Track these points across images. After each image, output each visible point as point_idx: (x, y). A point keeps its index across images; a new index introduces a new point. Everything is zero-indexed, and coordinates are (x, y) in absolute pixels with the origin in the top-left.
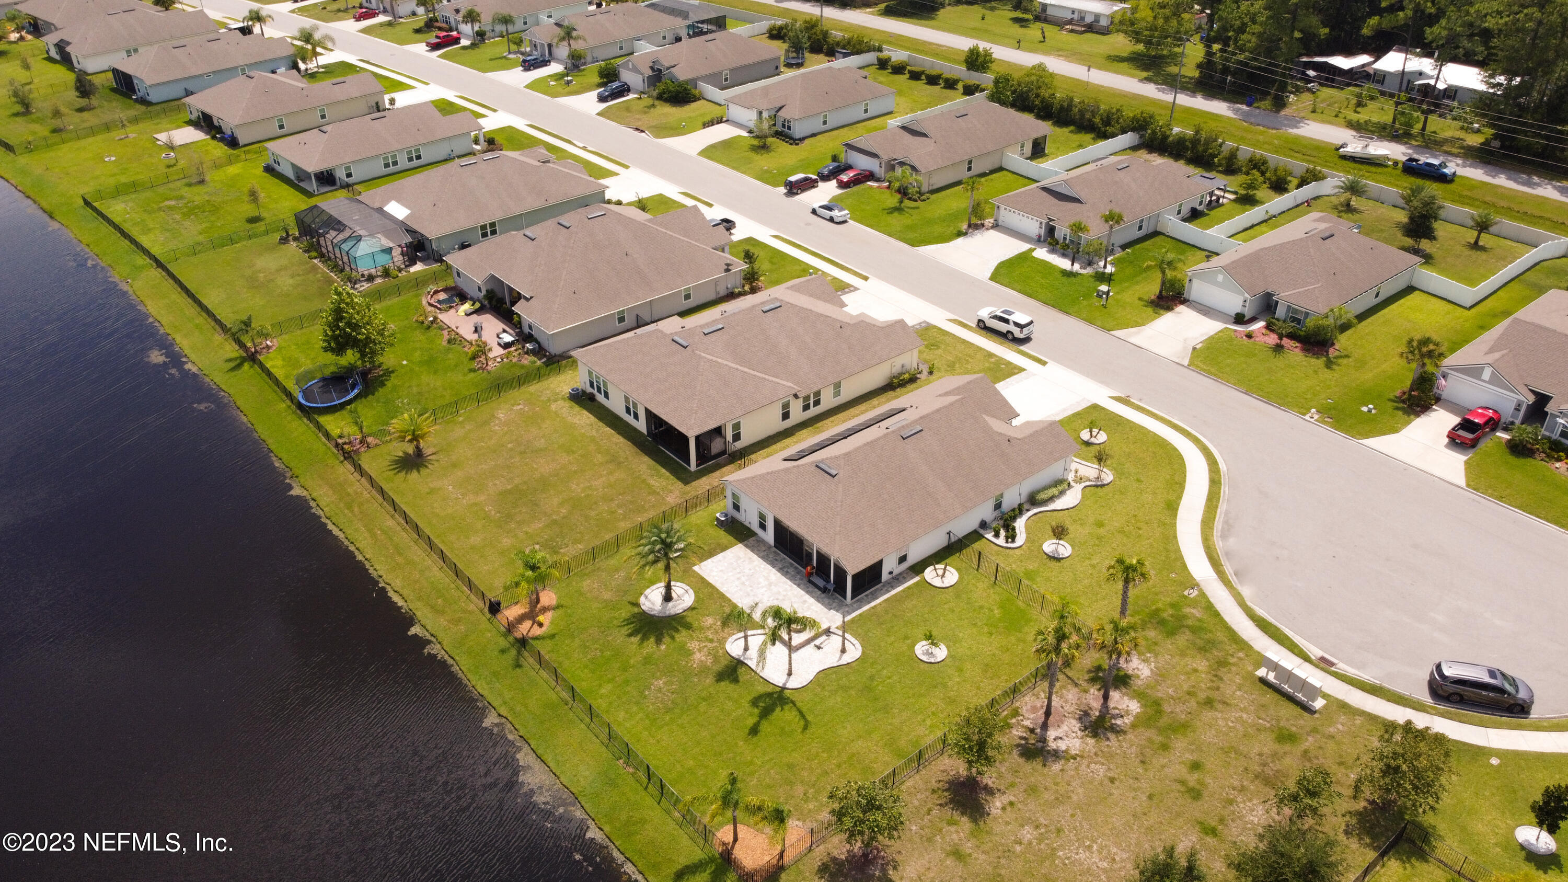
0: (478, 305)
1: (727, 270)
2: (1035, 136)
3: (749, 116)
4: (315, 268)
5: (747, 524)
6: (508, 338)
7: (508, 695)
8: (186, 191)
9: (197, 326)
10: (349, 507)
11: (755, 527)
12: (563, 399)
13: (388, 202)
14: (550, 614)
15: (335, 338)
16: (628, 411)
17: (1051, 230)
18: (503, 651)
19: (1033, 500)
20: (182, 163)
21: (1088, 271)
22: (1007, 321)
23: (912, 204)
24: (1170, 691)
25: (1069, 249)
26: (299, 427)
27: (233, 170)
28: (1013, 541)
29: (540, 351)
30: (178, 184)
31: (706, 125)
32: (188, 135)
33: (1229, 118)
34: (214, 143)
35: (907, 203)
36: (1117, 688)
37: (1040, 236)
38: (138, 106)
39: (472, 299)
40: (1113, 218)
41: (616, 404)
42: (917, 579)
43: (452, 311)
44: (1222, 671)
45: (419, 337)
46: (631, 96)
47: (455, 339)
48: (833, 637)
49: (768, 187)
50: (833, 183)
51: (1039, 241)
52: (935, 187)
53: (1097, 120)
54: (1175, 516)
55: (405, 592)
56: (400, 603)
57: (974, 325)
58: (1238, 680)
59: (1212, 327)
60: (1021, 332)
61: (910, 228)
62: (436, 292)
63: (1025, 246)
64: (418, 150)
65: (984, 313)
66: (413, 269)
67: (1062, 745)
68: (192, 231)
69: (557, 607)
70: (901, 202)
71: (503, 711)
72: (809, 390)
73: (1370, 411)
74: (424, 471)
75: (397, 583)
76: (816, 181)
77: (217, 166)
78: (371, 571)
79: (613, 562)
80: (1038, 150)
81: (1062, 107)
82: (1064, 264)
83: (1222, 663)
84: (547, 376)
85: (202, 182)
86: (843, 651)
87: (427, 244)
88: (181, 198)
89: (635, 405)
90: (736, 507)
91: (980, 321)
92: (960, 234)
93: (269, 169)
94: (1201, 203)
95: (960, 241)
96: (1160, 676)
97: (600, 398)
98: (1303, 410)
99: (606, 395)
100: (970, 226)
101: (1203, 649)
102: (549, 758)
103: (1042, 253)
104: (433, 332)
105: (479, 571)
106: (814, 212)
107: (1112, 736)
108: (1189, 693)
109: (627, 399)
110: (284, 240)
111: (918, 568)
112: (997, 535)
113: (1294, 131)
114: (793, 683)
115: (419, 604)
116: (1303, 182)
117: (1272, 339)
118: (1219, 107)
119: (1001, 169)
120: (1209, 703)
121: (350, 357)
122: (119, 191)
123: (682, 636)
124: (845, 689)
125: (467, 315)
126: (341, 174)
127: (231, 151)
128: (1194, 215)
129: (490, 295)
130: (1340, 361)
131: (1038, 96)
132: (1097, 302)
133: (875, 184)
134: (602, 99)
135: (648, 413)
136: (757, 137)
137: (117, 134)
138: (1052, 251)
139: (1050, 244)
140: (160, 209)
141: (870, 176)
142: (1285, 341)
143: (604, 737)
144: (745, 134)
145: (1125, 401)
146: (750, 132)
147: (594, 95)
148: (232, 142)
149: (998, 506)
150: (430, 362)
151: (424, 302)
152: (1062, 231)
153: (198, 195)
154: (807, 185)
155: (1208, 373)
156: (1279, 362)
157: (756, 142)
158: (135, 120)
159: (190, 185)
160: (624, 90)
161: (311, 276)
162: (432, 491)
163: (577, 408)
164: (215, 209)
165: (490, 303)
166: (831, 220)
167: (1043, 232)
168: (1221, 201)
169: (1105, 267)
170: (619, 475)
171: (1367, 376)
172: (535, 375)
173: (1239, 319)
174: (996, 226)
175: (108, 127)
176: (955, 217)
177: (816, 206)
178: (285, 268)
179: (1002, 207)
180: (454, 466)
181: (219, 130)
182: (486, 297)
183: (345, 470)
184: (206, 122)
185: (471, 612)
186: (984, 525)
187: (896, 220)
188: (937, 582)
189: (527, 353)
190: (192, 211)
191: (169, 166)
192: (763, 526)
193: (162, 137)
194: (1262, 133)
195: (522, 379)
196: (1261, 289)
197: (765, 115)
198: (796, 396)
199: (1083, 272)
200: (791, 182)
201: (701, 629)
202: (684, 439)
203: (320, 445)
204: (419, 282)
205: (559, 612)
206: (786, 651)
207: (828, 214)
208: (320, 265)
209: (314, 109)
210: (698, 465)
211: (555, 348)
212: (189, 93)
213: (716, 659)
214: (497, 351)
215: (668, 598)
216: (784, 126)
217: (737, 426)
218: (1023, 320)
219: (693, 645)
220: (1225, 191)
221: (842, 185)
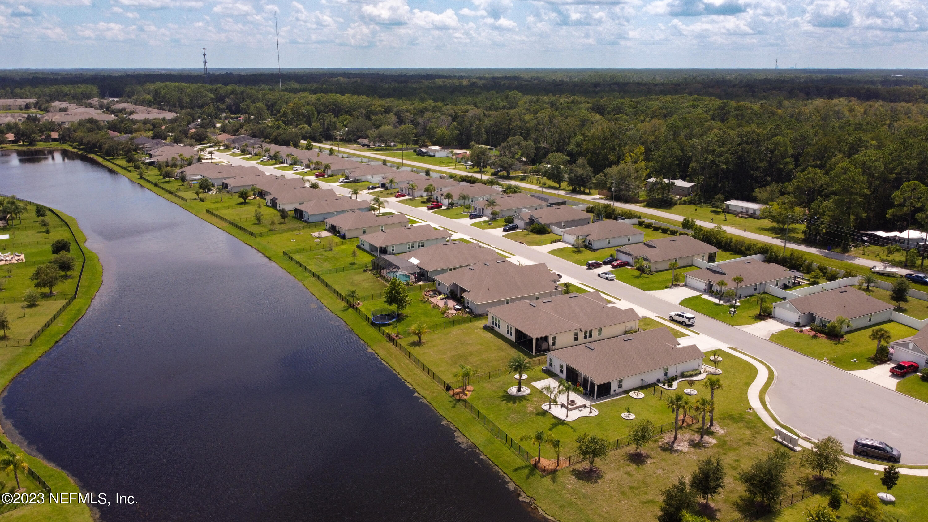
0: (446, 296)
1: (556, 289)
2: (710, 252)
3: (572, 239)
4: (378, 281)
5: (555, 372)
6: (458, 307)
7: (452, 415)
8: (325, 253)
9: (330, 297)
10: (391, 356)
11: (558, 373)
12: (480, 328)
13: (411, 258)
14: (470, 393)
15: (390, 297)
16: (508, 333)
17: (711, 287)
18: (450, 402)
19: (683, 375)
20: (322, 243)
21: (727, 304)
22: (682, 316)
23: (646, 276)
24: (732, 439)
25: (719, 295)
26: (372, 331)
27: (343, 247)
28: (671, 387)
29: (471, 312)
30: (321, 250)
31: (552, 242)
32: (325, 234)
33: (816, 255)
34: (336, 237)
35: (643, 275)
36: (707, 435)
37: (705, 290)
38: (304, 223)
39: (444, 293)
40: (739, 280)
41: (503, 330)
42: (626, 395)
43: (435, 298)
44: (757, 435)
45: (421, 305)
46: (518, 230)
47: (436, 307)
48: (587, 408)
49: (579, 266)
50: (610, 266)
51: (705, 292)
52: (658, 270)
53: (743, 248)
54: (748, 387)
55: (412, 383)
56: (410, 386)
57: (668, 319)
58: (763, 438)
59: (783, 327)
60: (689, 321)
61: (644, 284)
62: (428, 291)
63: (698, 294)
64: (423, 243)
65: (673, 314)
66: (419, 283)
67: (680, 448)
68: (327, 266)
69: (473, 391)
70: (641, 274)
71: (449, 420)
72: (588, 329)
73: (855, 361)
74: (421, 347)
75: (409, 380)
76: (601, 264)
77: (337, 245)
78: (399, 376)
79: (497, 379)
80: (712, 258)
81: (726, 243)
82: (717, 301)
83: (757, 433)
84: (474, 321)
85: (331, 250)
86: (591, 412)
87: (426, 273)
88: (322, 255)
89: (511, 328)
90: (551, 365)
91: (671, 317)
92: (667, 287)
93: (359, 247)
94: (789, 282)
95: (667, 290)
96: (727, 434)
97: (496, 329)
98: (821, 358)
99: (499, 327)
100: (672, 285)
101: (750, 428)
102: (467, 435)
103: (706, 296)
104: (426, 304)
105: (444, 378)
106: (599, 275)
107: (703, 449)
108: (740, 440)
109: (508, 326)
110: (365, 271)
111: (627, 392)
112: (664, 385)
113: (851, 261)
114: (567, 419)
115: (418, 387)
116: (845, 277)
117: (813, 333)
118: (813, 250)
119: (692, 265)
120: (748, 444)
121: (394, 307)
122: (297, 251)
123: (524, 402)
124: (590, 423)
125: (441, 299)
126: (390, 249)
127: (342, 240)
128: (785, 287)
129: (452, 292)
130: (845, 343)
131: (715, 238)
132: (729, 315)
133: (630, 268)
134: (505, 231)
135: (517, 331)
136: (576, 248)
137: (297, 232)
138: (711, 296)
139: (710, 292)
140: (314, 258)
141: (627, 264)
142: (819, 334)
143: (490, 429)
144: (570, 246)
145: (735, 349)
146: (573, 245)
147: (501, 229)
148: (343, 237)
149: (666, 374)
150: (425, 314)
151: (423, 294)
152: (716, 287)
153: (329, 254)
154: (597, 265)
155: (778, 343)
156: (814, 341)
157: (576, 250)
158: (304, 228)
159: (326, 251)
160: (515, 228)
161: (376, 283)
162: (424, 353)
163: (486, 332)
164: (337, 259)
165: (451, 295)
166: (607, 279)
167: (707, 288)
168: (801, 283)
169: (736, 303)
170: (503, 353)
171: (858, 350)
172: (470, 321)
173: (797, 325)
174: (685, 285)
175: (292, 230)
176: (666, 281)
177: (600, 273)
178: (366, 280)
179: (688, 276)
180: (434, 346)
181: (339, 232)
182: (450, 292)
183: (390, 345)
184: (333, 229)
185: (439, 390)
186: (658, 381)
187: (637, 281)
188: (635, 397)
189: (466, 313)
190: (327, 259)
191: (317, 244)
192: (561, 371)
193: (316, 234)
194: (833, 261)
195: (463, 321)
196: (808, 311)
197: (580, 237)
198: (581, 330)
199: (725, 304)
200: (589, 264)
201: (532, 401)
202: (531, 340)
203: (379, 336)
204: (421, 288)
205: (474, 392)
206: (566, 410)
207: (605, 276)
208: (380, 280)
209: (379, 226)
210: (536, 353)
211: (478, 311)
212: (324, 219)
213: (537, 410)
214: (452, 312)
215: (519, 390)
216: (589, 243)
217: (554, 338)
218: (690, 316)
219: (529, 405)
220: (803, 279)
221: (614, 267)
